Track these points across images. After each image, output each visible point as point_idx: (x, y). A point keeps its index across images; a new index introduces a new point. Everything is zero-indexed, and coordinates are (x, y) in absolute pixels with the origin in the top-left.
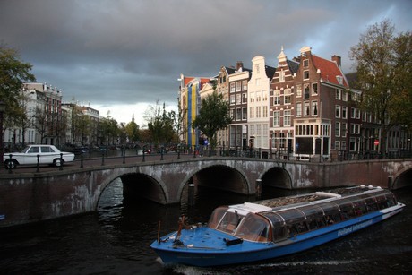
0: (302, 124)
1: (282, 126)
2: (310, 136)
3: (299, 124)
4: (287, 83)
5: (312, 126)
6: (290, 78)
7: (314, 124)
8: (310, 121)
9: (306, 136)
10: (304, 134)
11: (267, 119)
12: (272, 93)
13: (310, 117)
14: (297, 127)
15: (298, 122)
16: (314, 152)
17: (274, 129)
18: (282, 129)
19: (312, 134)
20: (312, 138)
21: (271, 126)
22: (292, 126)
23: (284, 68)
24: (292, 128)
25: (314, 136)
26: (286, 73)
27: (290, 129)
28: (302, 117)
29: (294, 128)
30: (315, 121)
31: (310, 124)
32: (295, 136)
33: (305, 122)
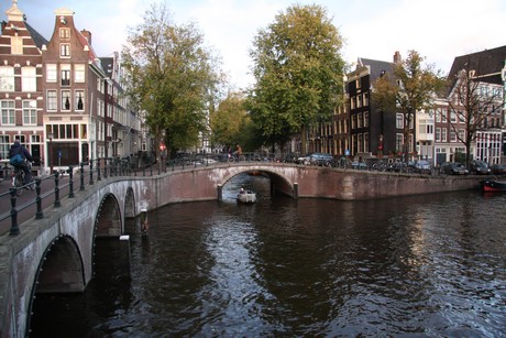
0: (58, 123)
1: (19, 124)
2: (72, 140)
3: (52, 123)
4: (27, 59)
5: (76, 126)
6: (34, 51)
7: (79, 123)
8: (72, 119)
9: (66, 140)
10: (63, 137)
13: (73, 112)
14: (49, 127)
15: (51, 119)
17: (2, 129)
18: (19, 130)
19: (76, 136)
20: (77, 143)
22: (40, 124)
23: (21, 34)
24: (40, 129)
25: (80, 141)
26: (25, 42)
27: (35, 129)
28: (59, 112)
29: (44, 129)
30: (81, 118)
31: (73, 123)
32: (45, 140)
33: (64, 119)
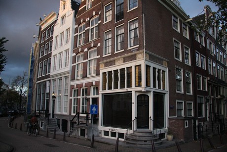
0: (112, 69)
2: (126, 90)
3: (107, 70)
4: (94, 10)
5: (129, 68)
7: (132, 64)
8: (126, 60)
9: (119, 90)
11: (68, 69)
12: (76, 31)
13: (126, 51)
16: (134, 124)
17: (75, 83)
18: (84, 82)
19: (129, 85)
20: (129, 95)
21: (73, 79)
22: (98, 73)
24: (98, 78)
25: (134, 89)
27: (95, 80)
28: (113, 55)
29: (100, 78)
30: (133, 58)
31: (125, 66)
32: (101, 91)
33: (117, 63)
